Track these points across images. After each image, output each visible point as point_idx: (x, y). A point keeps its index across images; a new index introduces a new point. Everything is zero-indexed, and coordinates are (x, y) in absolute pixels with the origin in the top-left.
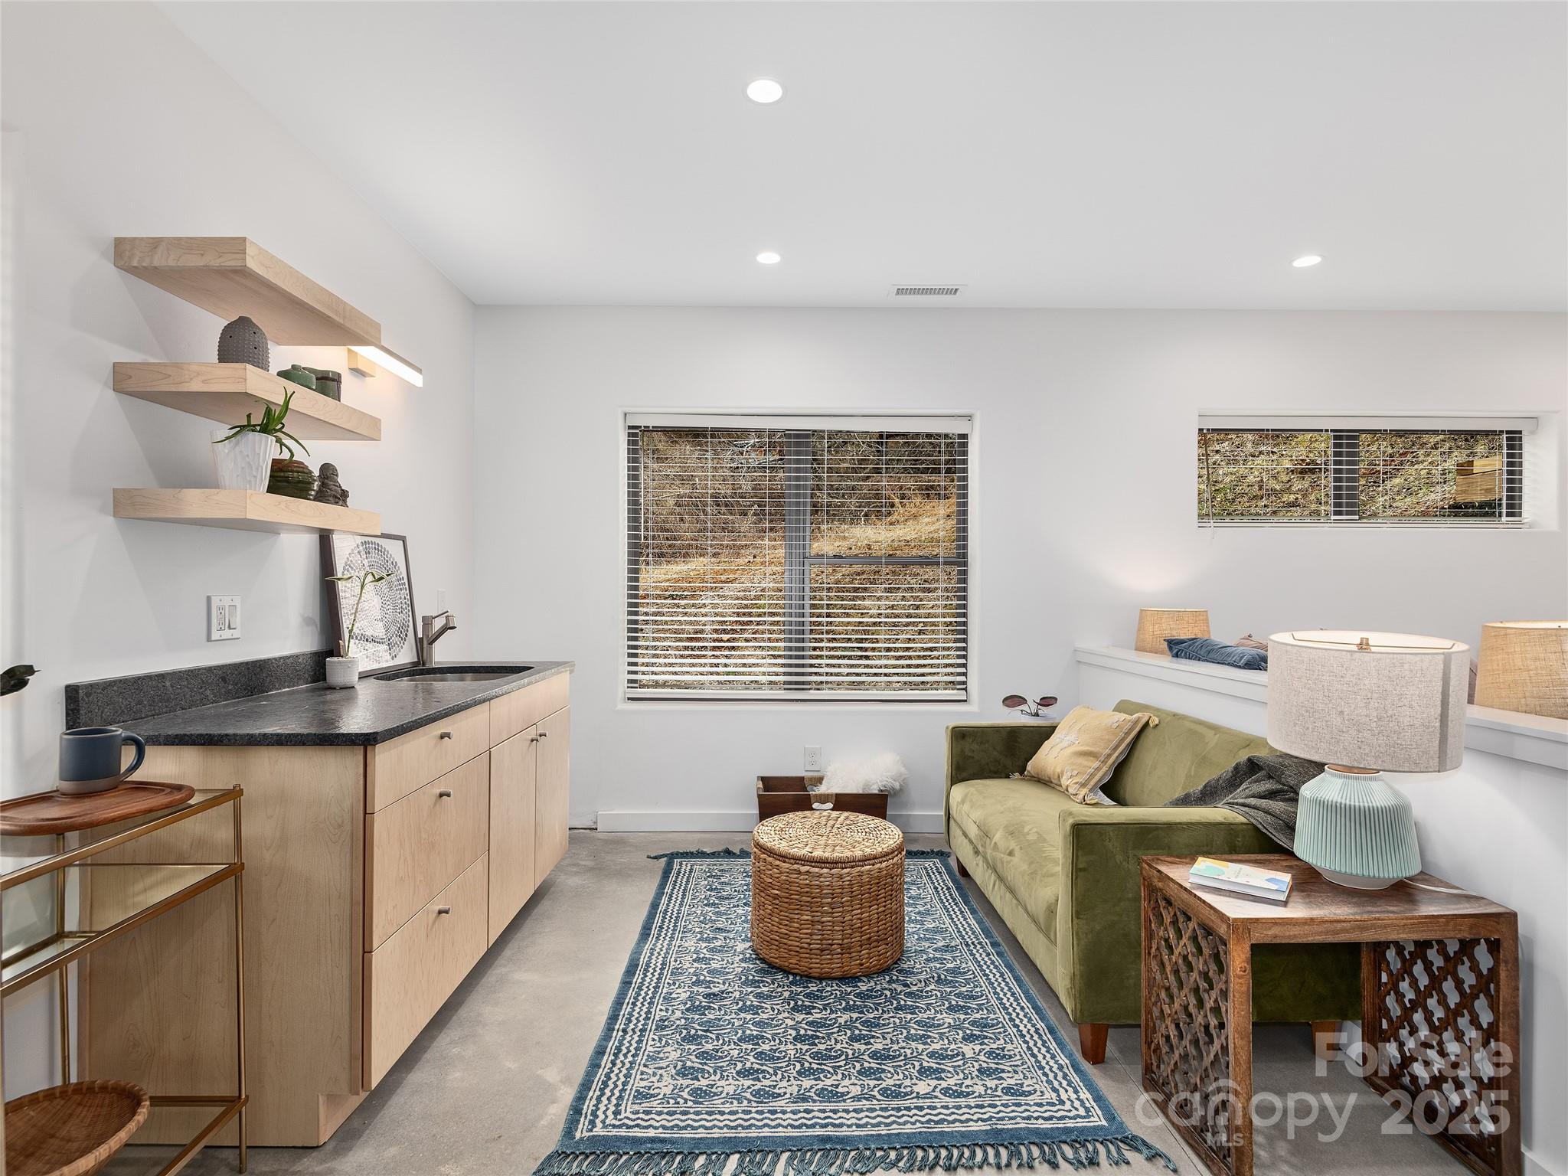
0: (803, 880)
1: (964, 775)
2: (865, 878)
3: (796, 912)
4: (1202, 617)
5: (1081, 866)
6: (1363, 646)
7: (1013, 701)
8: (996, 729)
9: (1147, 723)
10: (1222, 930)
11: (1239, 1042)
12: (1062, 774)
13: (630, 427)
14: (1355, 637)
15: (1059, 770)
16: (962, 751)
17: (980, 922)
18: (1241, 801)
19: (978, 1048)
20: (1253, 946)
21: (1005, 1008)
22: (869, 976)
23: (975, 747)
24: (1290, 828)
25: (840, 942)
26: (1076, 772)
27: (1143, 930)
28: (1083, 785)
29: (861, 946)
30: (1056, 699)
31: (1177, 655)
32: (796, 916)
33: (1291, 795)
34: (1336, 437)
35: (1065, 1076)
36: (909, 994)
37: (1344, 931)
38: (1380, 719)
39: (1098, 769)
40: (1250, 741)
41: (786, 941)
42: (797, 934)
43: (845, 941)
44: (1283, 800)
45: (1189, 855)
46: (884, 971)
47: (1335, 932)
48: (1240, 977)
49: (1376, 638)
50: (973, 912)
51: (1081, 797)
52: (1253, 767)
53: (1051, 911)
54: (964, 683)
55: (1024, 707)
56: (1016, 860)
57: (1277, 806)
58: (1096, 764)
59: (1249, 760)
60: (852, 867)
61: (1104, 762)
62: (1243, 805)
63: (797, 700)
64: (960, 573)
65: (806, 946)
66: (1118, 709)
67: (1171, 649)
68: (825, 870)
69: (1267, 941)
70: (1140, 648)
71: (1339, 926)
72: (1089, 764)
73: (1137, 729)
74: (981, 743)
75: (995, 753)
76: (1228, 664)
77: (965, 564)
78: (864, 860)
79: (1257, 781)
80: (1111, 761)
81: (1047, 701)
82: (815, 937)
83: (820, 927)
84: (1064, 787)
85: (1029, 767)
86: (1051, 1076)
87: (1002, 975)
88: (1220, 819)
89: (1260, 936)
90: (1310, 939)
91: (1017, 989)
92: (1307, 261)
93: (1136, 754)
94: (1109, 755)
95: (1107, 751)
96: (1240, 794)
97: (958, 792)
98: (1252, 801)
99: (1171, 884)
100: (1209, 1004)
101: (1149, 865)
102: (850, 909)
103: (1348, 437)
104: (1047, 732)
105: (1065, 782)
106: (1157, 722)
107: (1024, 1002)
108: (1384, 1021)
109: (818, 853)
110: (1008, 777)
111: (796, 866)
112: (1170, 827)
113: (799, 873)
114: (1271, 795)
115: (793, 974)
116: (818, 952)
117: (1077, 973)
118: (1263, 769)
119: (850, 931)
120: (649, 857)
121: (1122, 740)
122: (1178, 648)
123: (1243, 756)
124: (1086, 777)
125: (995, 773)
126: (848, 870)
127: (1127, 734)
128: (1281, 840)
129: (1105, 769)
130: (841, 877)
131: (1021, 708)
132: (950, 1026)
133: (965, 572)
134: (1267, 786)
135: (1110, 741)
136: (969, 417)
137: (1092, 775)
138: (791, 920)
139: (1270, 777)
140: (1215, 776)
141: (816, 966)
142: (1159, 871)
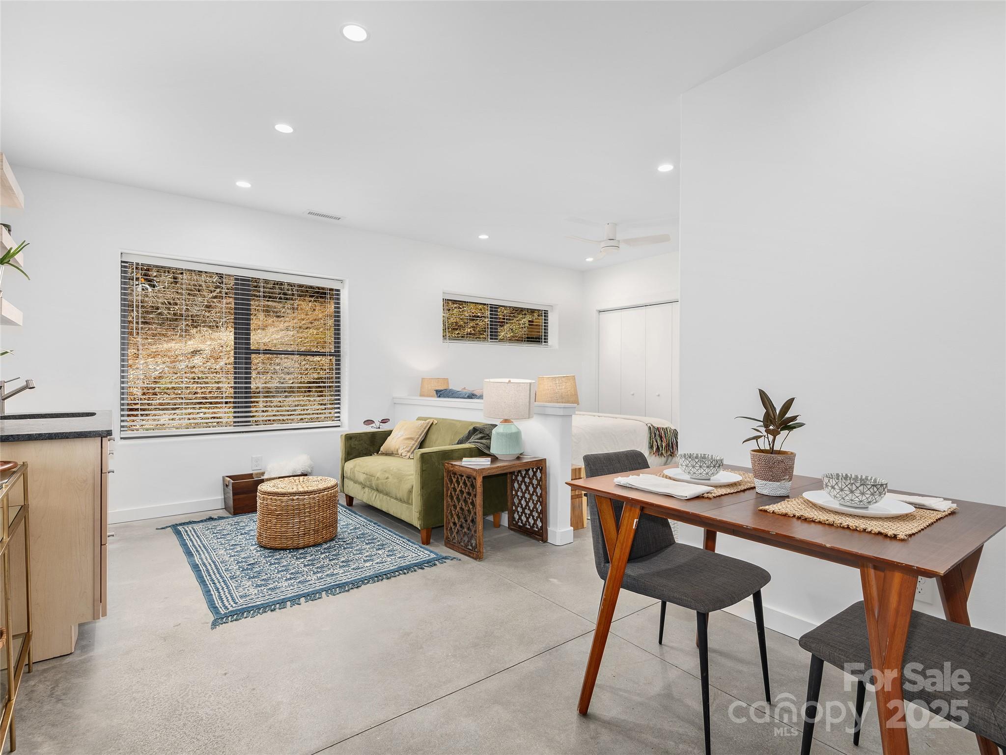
0: (295, 503)
1: (351, 457)
2: (325, 498)
3: (291, 519)
4: (446, 380)
5: (424, 469)
6: (510, 381)
7: (369, 422)
8: (366, 434)
9: (433, 423)
10: (474, 474)
11: (479, 508)
12: (399, 449)
13: (122, 262)
14: (507, 380)
15: (397, 447)
16: (350, 445)
17: (365, 519)
18: (473, 441)
19: (383, 551)
20: (483, 477)
21: (388, 539)
22: (326, 542)
23: (356, 443)
24: (489, 448)
25: (314, 528)
26: (405, 447)
27: (445, 488)
28: (408, 452)
29: (323, 529)
30: (389, 420)
31: (439, 397)
32: (291, 521)
33: (488, 437)
34: (491, 307)
35: (418, 550)
36: (347, 544)
37: (506, 469)
38: (515, 403)
39: (414, 444)
40: (472, 423)
41: (285, 534)
42: (292, 530)
43: (316, 528)
44: (486, 439)
45: (460, 459)
46: (332, 540)
47: (504, 470)
48: (479, 487)
49: (513, 380)
50: (361, 516)
51: (408, 456)
52: (475, 430)
53: (410, 492)
54: (339, 417)
55: (373, 425)
56: (390, 480)
57: (484, 441)
58: (413, 442)
59: (474, 428)
60: (319, 493)
61: (416, 441)
62: (474, 442)
63: (243, 432)
64: (336, 360)
65: (296, 534)
66: (419, 419)
67: (437, 394)
68: (306, 497)
69: (487, 475)
70: (422, 395)
71: (505, 468)
72: (410, 442)
73: (429, 426)
74: (359, 441)
75: (366, 445)
76: (461, 398)
77: (339, 356)
78: (325, 490)
79: (477, 435)
80: (418, 441)
81: (384, 421)
82: (301, 529)
83: (304, 524)
84: (400, 454)
85: (382, 449)
86: (413, 551)
87: (383, 531)
88: (468, 447)
89: (485, 474)
90: (498, 473)
91: (390, 533)
92: (484, 237)
93: (429, 436)
94: (418, 438)
95: (417, 436)
96: (471, 440)
97: (350, 465)
98: (477, 441)
99: (456, 467)
100: (470, 501)
101: (448, 463)
102: (318, 512)
103: (495, 308)
104: (389, 433)
105: (400, 452)
106: (436, 422)
107: (395, 536)
108: (514, 507)
109: (301, 490)
110: (371, 455)
111: (291, 497)
112: (452, 451)
113: (293, 500)
114: (481, 438)
115: (288, 549)
116: (303, 535)
117: (422, 510)
118: (478, 430)
119: (318, 523)
120: (157, 529)
121: (423, 431)
122: (440, 393)
123: (471, 428)
124: (409, 448)
125: (366, 454)
126: (317, 495)
127: (425, 428)
128: (486, 451)
129: (416, 444)
130: (314, 498)
131: (371, 425)
132: (369, 548)
133: (339, 360)
134: (480, 435)
135: (419, 432)
136: (342, 281)
137: (412, 447)
138: (288, 523)
139: (481, 433)
140: (462, 437)
141: (301, 543)
142: (452, 464)
